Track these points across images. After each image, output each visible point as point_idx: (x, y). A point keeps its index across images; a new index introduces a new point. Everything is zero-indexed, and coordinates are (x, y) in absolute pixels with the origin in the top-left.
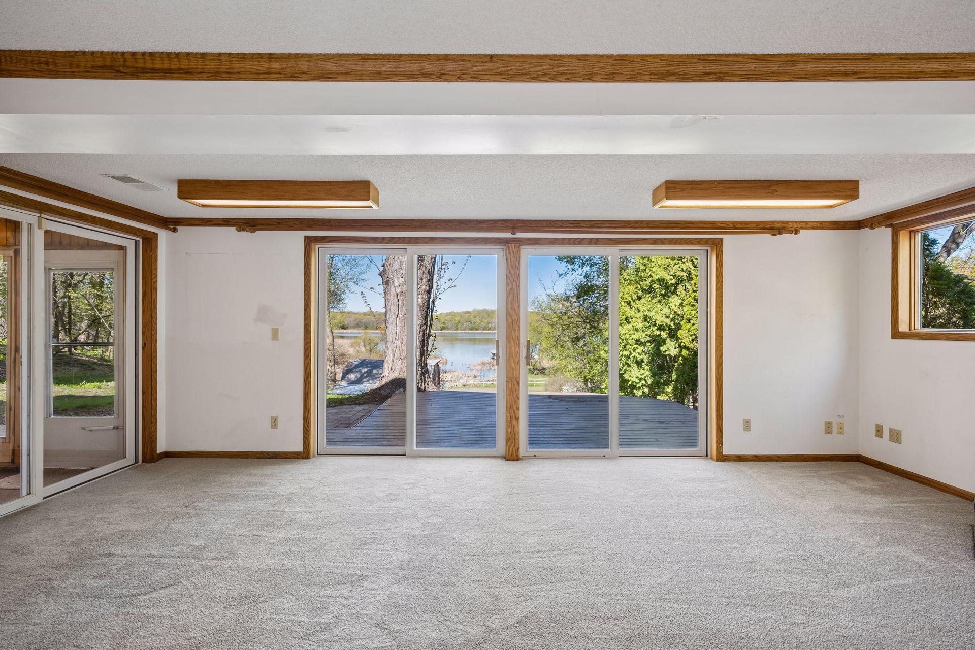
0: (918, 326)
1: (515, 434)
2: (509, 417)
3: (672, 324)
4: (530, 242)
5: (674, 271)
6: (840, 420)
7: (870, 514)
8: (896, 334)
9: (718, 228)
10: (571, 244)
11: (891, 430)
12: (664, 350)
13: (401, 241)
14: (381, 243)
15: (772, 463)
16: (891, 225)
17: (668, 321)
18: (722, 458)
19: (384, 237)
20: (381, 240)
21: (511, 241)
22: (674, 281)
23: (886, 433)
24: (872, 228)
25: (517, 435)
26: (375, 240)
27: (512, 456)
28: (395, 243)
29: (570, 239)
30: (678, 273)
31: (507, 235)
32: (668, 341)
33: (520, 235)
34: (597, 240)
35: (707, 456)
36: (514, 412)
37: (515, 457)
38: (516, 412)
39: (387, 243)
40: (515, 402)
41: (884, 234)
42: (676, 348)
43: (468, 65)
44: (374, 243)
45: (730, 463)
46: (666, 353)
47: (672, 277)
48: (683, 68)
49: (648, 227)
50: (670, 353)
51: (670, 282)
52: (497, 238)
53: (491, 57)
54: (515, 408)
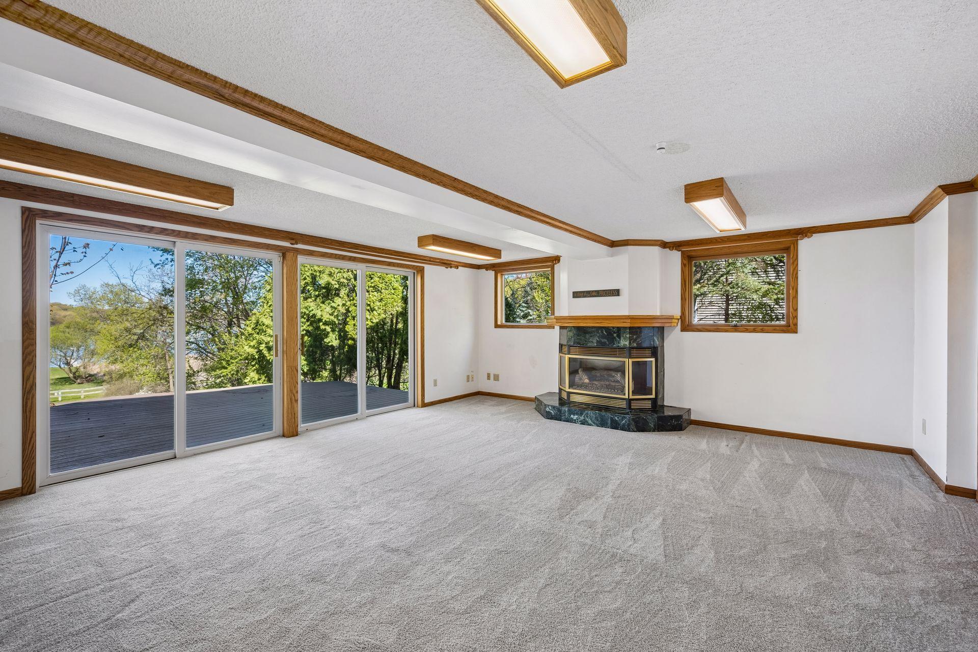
0: (504, 322)
1: (294, 414)
2: (289, 400)
3: (335, 320)
4: (306, 253)
5: (338, 278)
6: (472, 373)
7: (502, 413)
8: (497, 326)
9: (422, 260)
10: (336, 259)
11: (494, 375)
12: (327, 342)
13: (175, 234)
14: (148, 232)
15: (450, 403)
16: (494, 270)
17: (332, 318)
18: (425, 405)
19: (153, 227)
20: (149, 230)
21: (290, 250)
22: (337, 286)
23: (492, 377)
24: (487, 270)
25: (296, 414)
26: (141, 228)
27: (291, 432)
28: (167, 235)
29: (336, 255)
30: (342, 280)
31: (286, 244)
32: (331, 334)
33: (300, 246)
34: (355, 258)
35: (414, 406)
36: (294, 395)
37: (295, 433)
38: (296, 395)
39: (157, 233)
40: (295, 387)
41: (491, 274)
42: (336, 339)
43: (444, 179)
44: (139, 231)
45: (429, 407)
46: (330, 344)
47: (336, 283)
48: (512, 207)
49: (386, 254)
50: (332, 343)
51: (335, 286)
52: (279, 246)
53: (455, 179)
54: (295, 392)
